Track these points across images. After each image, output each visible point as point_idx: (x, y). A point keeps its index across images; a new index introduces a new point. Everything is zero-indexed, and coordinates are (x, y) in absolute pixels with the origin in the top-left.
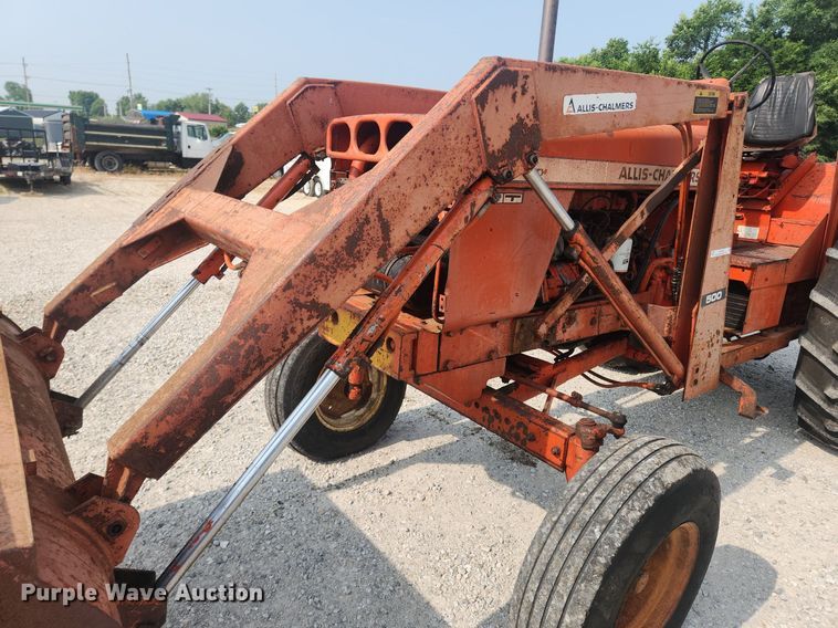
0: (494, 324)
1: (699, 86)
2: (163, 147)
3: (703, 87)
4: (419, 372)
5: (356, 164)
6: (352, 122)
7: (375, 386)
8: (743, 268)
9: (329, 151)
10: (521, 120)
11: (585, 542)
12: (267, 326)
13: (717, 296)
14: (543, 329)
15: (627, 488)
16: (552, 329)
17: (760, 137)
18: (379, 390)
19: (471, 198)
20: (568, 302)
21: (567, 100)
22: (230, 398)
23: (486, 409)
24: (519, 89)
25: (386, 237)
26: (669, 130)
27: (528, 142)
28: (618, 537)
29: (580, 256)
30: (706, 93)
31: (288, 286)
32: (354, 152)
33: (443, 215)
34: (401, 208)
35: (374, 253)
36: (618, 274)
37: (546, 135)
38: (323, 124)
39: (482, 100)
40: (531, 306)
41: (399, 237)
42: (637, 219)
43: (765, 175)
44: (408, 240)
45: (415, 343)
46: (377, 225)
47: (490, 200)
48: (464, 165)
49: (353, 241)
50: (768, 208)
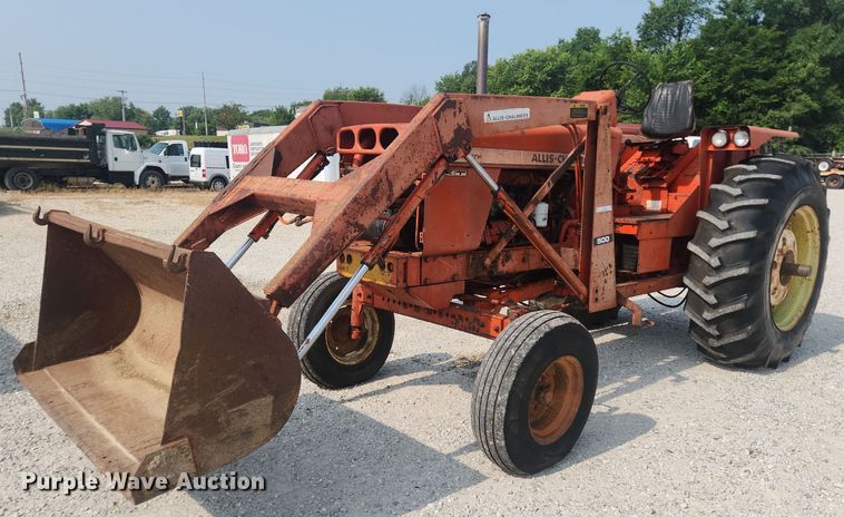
0: (454, 255)
1: (572, 102)
2: (86, 160)
3: (576, 102)
4: (410, 285)
5: (357, 157)
6: (356, 129)
7: (370, 332)
8: (633, 225)
9: (338, 149)
10: (460, 127)
11: (507, 357)
12: (335, 234)
13: (607, 239)
14: (488, 262)
15: (529, 329)
16: (494, 262)
17: (658, 130)
18: (373, 334)
19: (435, 169)
20: (504, 243)
21: (486, 114)
22: (319, 270)
23: (453, 316)
24: (457, 110)
25: (391, 191)
26: (560, 128)
27: (466, 138)
28: (524, 352)
29: (504, 208)
30: (578, 106)
31: (345, 213)
32: (357, 148)
33: (418, 182)
34: (398, 174)
35: (385, 198)
36: (539, 228)
37: (475, 133)
38: (332, 130)
39: (437, 116)
40: (477, 244)
41: (397, 191)
42: (546, 188)
43: (658, 159)
44: (401, 192)
45: (405, 265)
46: (386, 183)
47: (445, 171)
48: (429, 151)
49: (375, 191)
50: (665, 185)
